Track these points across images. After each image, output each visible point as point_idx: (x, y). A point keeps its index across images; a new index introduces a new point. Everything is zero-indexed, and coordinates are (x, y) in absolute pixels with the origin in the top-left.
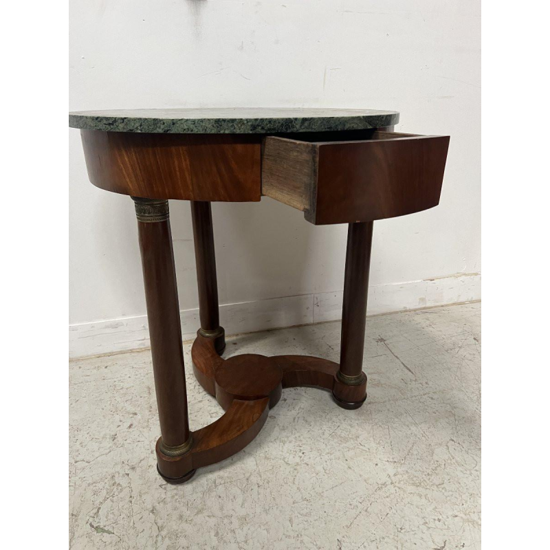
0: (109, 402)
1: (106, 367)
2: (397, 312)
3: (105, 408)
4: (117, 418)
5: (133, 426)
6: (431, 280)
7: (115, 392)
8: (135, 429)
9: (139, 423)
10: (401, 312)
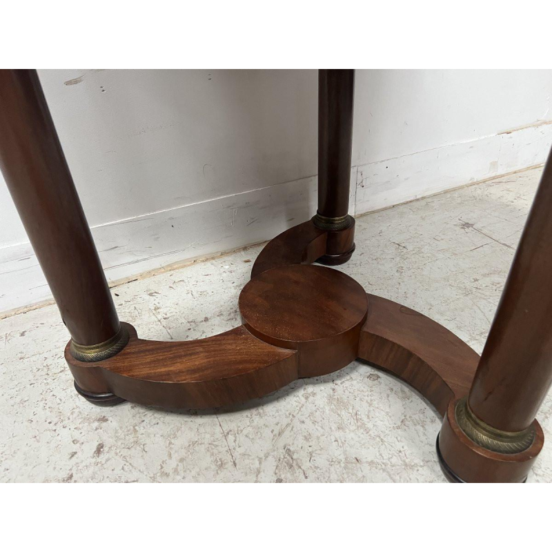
0: (42, 404)
1: (23, 334)
2: (461, 188)
3: (34, 419)
4: (65, 435)
5: (106, 449)
6: (508, 133)
7: (49, 380)
8: (113, 453)
9: (118, 438)
10: (468, 186)
